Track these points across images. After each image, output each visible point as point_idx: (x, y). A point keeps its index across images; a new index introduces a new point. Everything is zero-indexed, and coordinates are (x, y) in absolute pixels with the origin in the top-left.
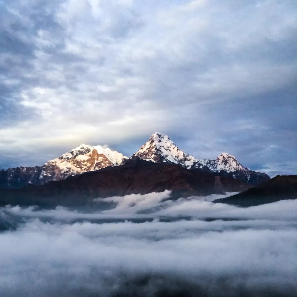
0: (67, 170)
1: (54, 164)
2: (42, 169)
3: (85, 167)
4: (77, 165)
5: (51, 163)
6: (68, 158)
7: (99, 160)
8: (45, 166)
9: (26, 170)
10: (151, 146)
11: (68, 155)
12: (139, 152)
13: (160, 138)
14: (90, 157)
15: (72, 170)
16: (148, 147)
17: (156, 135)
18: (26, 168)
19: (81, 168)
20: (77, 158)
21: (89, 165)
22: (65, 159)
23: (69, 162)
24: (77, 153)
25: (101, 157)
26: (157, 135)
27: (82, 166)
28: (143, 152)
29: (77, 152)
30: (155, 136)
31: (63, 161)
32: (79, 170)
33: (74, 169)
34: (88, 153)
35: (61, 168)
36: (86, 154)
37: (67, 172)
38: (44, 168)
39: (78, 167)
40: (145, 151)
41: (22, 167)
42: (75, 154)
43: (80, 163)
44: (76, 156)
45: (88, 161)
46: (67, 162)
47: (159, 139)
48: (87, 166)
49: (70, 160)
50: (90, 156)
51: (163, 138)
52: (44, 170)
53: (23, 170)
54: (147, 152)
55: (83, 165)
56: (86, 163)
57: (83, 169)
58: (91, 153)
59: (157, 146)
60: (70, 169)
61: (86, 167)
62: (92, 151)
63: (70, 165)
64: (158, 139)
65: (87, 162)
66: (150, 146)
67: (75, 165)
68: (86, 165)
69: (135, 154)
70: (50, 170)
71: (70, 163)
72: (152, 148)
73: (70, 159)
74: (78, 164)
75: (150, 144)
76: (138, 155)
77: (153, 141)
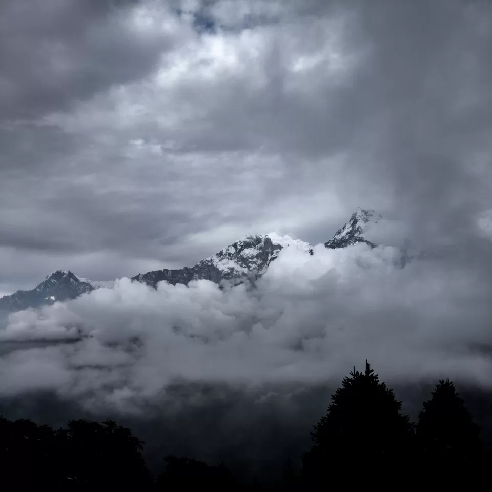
0: (229, 271)
1: (210, 264)
2: (193, 271)
3: (254, 266)
4: (242, 264)
5: (207, 262)
6: (229, 254)
7: (274, 254)
8: (197, 266)
9: (172, 274)
10: (353, 229)
11: (229, 249)
12: (335, 239)
13: (366, 215)
14: (261, 251)
15: (236, 271)
16: (349, 231)
17: (361, 211)
18: (171, 270)
19: (249, 267)
20: (242, 254)
21: (259, 262)
22: (226, 255)
23: (231, 259)
24: (242, 246)
25: (277, 249)
26: (363, 211)
27: (250, 265)
28: (341, 239)
29: (242, 244)
30: (359, 213)
31: (222, 259)
32: (245, 270)
33: (239, 270)
34: (258, 245)
35: (220, 269)
36: (255, 246)
37: (228, 274)
38: (196, 269)
39: (244, 266)
40: (344, 237)
41: (165, 270)
42: (239, 247)
43: (247, 260)
44: (241, 250)
45: (258, 256)
46: (228, 259)
47: (366, 217)
48: (257, 264)
49: (233, 256)
50: (261, 248)
51: (372, 215)
52: (196, 272)
53: (167, 273)
54: (347, 238)
55: (250, 262)
56: (255, 260)
57: (251, 268)
58: (262, 244)
59: (362, 228)
60: (232, 269)
61: (256, 266)
62: (263, 241)
63: (232, 264)
64: (364, 218)
65: (257, 258)
66: (351, 228)
67: (240, 263)
68: (255, 263)
69: (329, 242)
70: (205, 273)
71: (233, 261)
72: (356, 232)
73: (233, 254)
74: (244, 261)
75: (352, 225)
76: (333, 243)
77: (355, 222)
